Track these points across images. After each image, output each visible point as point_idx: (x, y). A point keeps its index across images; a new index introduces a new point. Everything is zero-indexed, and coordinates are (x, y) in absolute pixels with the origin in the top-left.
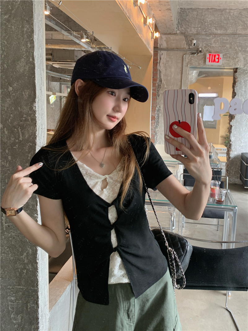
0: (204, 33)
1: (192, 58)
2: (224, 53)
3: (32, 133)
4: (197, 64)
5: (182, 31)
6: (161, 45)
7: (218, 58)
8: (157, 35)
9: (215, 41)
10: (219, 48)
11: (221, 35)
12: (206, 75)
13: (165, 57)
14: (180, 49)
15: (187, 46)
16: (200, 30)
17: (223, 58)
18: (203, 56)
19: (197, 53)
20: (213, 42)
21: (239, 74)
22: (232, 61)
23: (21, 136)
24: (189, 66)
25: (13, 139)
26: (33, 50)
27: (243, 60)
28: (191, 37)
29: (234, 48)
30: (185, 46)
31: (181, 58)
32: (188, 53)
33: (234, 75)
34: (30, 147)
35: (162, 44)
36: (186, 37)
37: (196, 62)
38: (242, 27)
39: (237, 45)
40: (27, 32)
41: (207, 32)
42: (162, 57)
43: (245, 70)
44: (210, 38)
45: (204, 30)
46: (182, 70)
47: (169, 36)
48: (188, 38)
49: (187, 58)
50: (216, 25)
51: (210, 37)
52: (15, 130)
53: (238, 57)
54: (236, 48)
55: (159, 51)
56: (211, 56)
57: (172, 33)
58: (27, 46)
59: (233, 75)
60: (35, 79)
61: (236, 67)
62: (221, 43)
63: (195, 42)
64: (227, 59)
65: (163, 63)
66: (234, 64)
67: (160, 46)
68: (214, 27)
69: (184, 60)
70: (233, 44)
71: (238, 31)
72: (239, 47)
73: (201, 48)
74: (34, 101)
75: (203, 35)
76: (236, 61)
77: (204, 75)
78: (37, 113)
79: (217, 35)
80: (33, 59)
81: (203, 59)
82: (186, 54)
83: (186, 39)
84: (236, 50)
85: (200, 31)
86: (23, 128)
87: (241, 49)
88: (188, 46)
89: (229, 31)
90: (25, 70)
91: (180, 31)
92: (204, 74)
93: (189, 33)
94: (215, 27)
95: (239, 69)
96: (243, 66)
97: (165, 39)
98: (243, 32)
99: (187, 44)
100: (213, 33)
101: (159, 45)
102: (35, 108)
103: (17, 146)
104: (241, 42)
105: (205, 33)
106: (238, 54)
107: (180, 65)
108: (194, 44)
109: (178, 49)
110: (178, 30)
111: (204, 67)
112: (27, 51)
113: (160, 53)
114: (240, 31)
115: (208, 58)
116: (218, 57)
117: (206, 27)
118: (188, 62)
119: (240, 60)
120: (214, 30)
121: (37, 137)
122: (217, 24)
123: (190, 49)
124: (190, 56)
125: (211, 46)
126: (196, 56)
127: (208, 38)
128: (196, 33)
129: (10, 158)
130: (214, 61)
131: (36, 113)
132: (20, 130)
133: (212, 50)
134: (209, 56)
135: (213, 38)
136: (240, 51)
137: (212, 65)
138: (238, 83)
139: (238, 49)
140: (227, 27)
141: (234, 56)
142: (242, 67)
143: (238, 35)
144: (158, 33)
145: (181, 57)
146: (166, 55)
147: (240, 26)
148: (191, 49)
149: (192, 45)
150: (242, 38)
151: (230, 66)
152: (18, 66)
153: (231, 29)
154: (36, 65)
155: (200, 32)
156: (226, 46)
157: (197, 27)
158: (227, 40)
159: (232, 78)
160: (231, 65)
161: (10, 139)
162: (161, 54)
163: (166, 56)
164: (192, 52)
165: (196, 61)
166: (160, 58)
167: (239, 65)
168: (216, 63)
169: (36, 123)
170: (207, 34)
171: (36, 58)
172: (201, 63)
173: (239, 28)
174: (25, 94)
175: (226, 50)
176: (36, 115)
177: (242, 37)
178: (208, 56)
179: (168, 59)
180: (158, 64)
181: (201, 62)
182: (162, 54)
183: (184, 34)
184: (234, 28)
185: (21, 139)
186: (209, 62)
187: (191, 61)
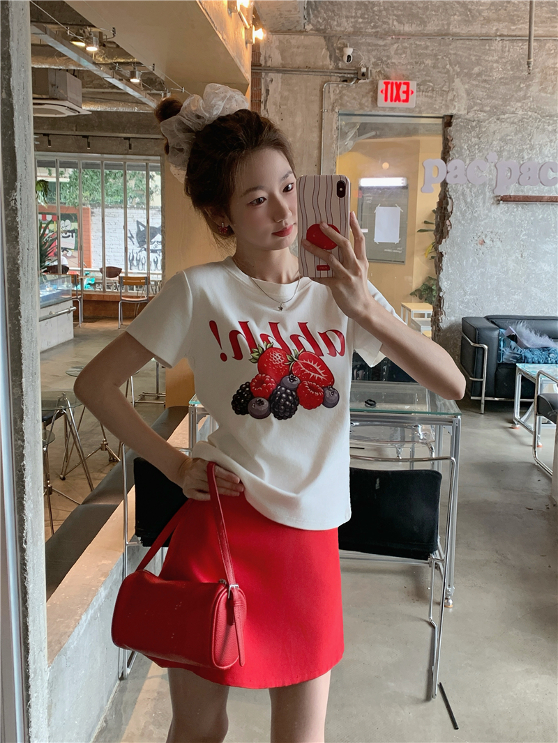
0: (370, 31)
1: (344, 92)
2: (420, 81)
4: (357, 106)
5: (319, 27)
6: (267, 58)
7: (407, 92)
8: (259, 34)
9: (397, 50)
10: (409, 67)
11: (413, 35)
12: (378, 133)
13: (279, 90)
14: (313, 68)
15: (332, 62)
16: (362, 23)
17: (417, 91)
18: (369, 87)
19: (355, 79)
20: (393, 53)
21: (457, 131)
22: (439, 99)
24: (337, 110)
26: (9, 73)
27: (464, 95)
28: (341, 41)
29: (444, 67)
30: (327, 61)
31: (318, 92)
32: (333, 78)
33: (444, 132)
35: (270, 57)
36: (328, 39)
37: (353, 101)
38: (460, 18)
39: (450, 60)
41: (378, 29)
42: (271, 88)
43: (469, 120)
44: (385, 41)
45: (372, 25)
46: (322, 119)
47: (287, 37)
48: (334, 44)
49: (331, 90)
50: (400, 13)
51: (385, 39)
53: (453, 90)
54: (448, 66)
55: (263, 74)
56: (389, 86)
57: (294, 30)
59: (441, 132)
60: (14, 139)
61: (449, 113)
62: (412, 54)
63: (349, 51)
64: (427, 94)
65: (275, 104)
66: (443, 107)
67: (266, 62)
68: (394, 17)
69: (326, 95)
70: (439, 57)
71: (451, 27)
72: (455, 66)
73: (365, 67)
74: (12, 187)
75: (369, 35)
76: (449, 98)
77: (373, 133)
78: (19, 214)
79: (403, 35)
80: (8, 94)
81: (371, 93)
82: (328, 81)
83: (326, 44)
84: (448, 71)
85: (362, 25)
87: (459, 70)
88: (334, 62)
89: (431, 27)
91: (313, 25)
92: (372, 129)
93: (336, 31)
94: (396, 16)
95: (456, 117)
96: (466, 112)
97: (277, 44)
98: (462, 29)
99: (330, 57)
100: (394, 31)
101: (262, 58)
102: (15, 203)
104: (461, 53)
105: (374, 30)
106: (453, 82)
107: (316, 108)
108: (349, 57)
109: (309, 70)
110: (309, 22)
111: (373, 112)
113: (266, 78)
114: (456, 27)
115: (382, 92)
116: (405, 89)
117: (376, 15)
118: (336, 101)
119: (458, 96)
120: (395, 23)
121: (21, 269)
122: (401, 11)
123: (339, 69)
124: (340, 86)
125: (389, 61)
126: (354, 87)
127: (381, 42)
128: (351, 30)
130: (398, 98)
131: (16, 214)
133: (392, 73)
134: (384, 86)
135: (392, 44)
136: (458, 74)
137: (393, 109)
138: (454, 151)
139: (454, 70)
140: (424, 16)
141: (443, 86)
142: (463, 112)
143: (452, 36)
144: (261, 29)
145: (318, 88)
146: (282, 82)
147: (455, 14)
148: (342, 69)
149: (343, 61)
150: (462, 44)
151: (435, 110)
153: (434, 21)
154: (16, 107)
155: (361, 28)
156: (424, 63)
157: (355, 17)
158: (426, 48)
159: (440, 139)
160: (437, 108)
162: (269, 79)
163: (280, 84)
164: (343, 77)
165: (354, 99)
166: (267, 91)
167: (457, 108)
168: (401, 103)
169: (17, 237)
170: (377, 32)
171: (15, 91)
172: (366, 104)
173: (454, 20)
175: (424, 73)
176: (18, 220)
177: (461, 42)
178: (381, 86)
179: (286, 94)
180: (262, 106)
181: (367, 101)
182: (272, 81)
183: (325, 32)
184: (442, 20)
186: (386, 100)
187: (341, 98)
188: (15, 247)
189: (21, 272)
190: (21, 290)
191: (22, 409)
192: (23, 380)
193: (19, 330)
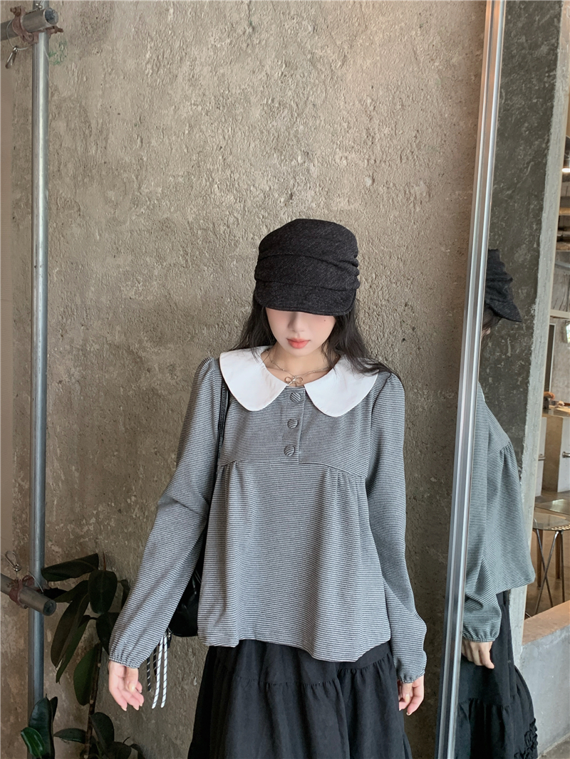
3: (526, 346)
23: (509, 349)
25: (498, 354)
26: (540, 233)
34: (522, 367)
40: (533, 209)
52: (503, 341)
58: (532, 228)
60: (538, 272)
74: (533, 302)
78: (536, 318)
80: (538, 245)
86: (514, 338)
90: (525, 259)
103: (503, 364)
112: (531, 235)
121: (533, 353)
129: (490, 380)
131: (534, 319)
132: (509, 342)
152: (517, 255)
154: (542, 252)
161: (494, 354)
169: (532, 333)
174: (522, 292)
176: (534, 322)
185: (509, 354)
188: (530, 339)
189: (533, 355)
190: (532, 367)
191: (523, 446)
192: (526, 426)
193: (527, 393)
